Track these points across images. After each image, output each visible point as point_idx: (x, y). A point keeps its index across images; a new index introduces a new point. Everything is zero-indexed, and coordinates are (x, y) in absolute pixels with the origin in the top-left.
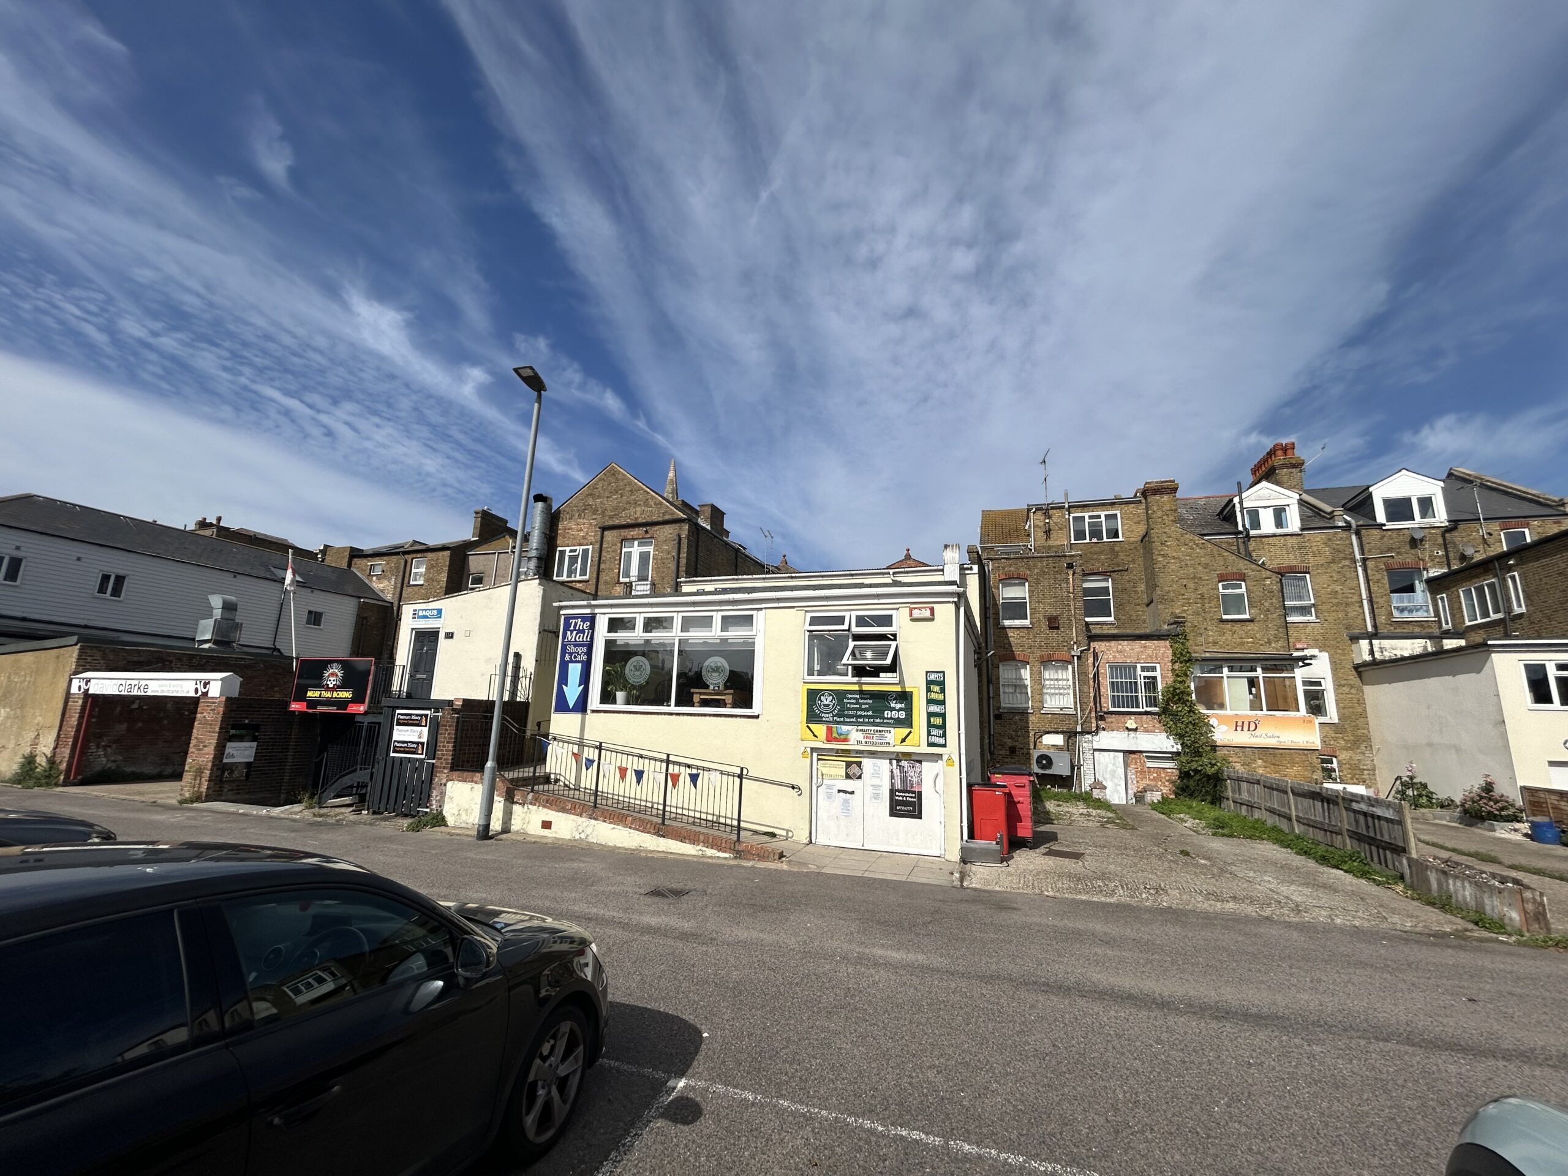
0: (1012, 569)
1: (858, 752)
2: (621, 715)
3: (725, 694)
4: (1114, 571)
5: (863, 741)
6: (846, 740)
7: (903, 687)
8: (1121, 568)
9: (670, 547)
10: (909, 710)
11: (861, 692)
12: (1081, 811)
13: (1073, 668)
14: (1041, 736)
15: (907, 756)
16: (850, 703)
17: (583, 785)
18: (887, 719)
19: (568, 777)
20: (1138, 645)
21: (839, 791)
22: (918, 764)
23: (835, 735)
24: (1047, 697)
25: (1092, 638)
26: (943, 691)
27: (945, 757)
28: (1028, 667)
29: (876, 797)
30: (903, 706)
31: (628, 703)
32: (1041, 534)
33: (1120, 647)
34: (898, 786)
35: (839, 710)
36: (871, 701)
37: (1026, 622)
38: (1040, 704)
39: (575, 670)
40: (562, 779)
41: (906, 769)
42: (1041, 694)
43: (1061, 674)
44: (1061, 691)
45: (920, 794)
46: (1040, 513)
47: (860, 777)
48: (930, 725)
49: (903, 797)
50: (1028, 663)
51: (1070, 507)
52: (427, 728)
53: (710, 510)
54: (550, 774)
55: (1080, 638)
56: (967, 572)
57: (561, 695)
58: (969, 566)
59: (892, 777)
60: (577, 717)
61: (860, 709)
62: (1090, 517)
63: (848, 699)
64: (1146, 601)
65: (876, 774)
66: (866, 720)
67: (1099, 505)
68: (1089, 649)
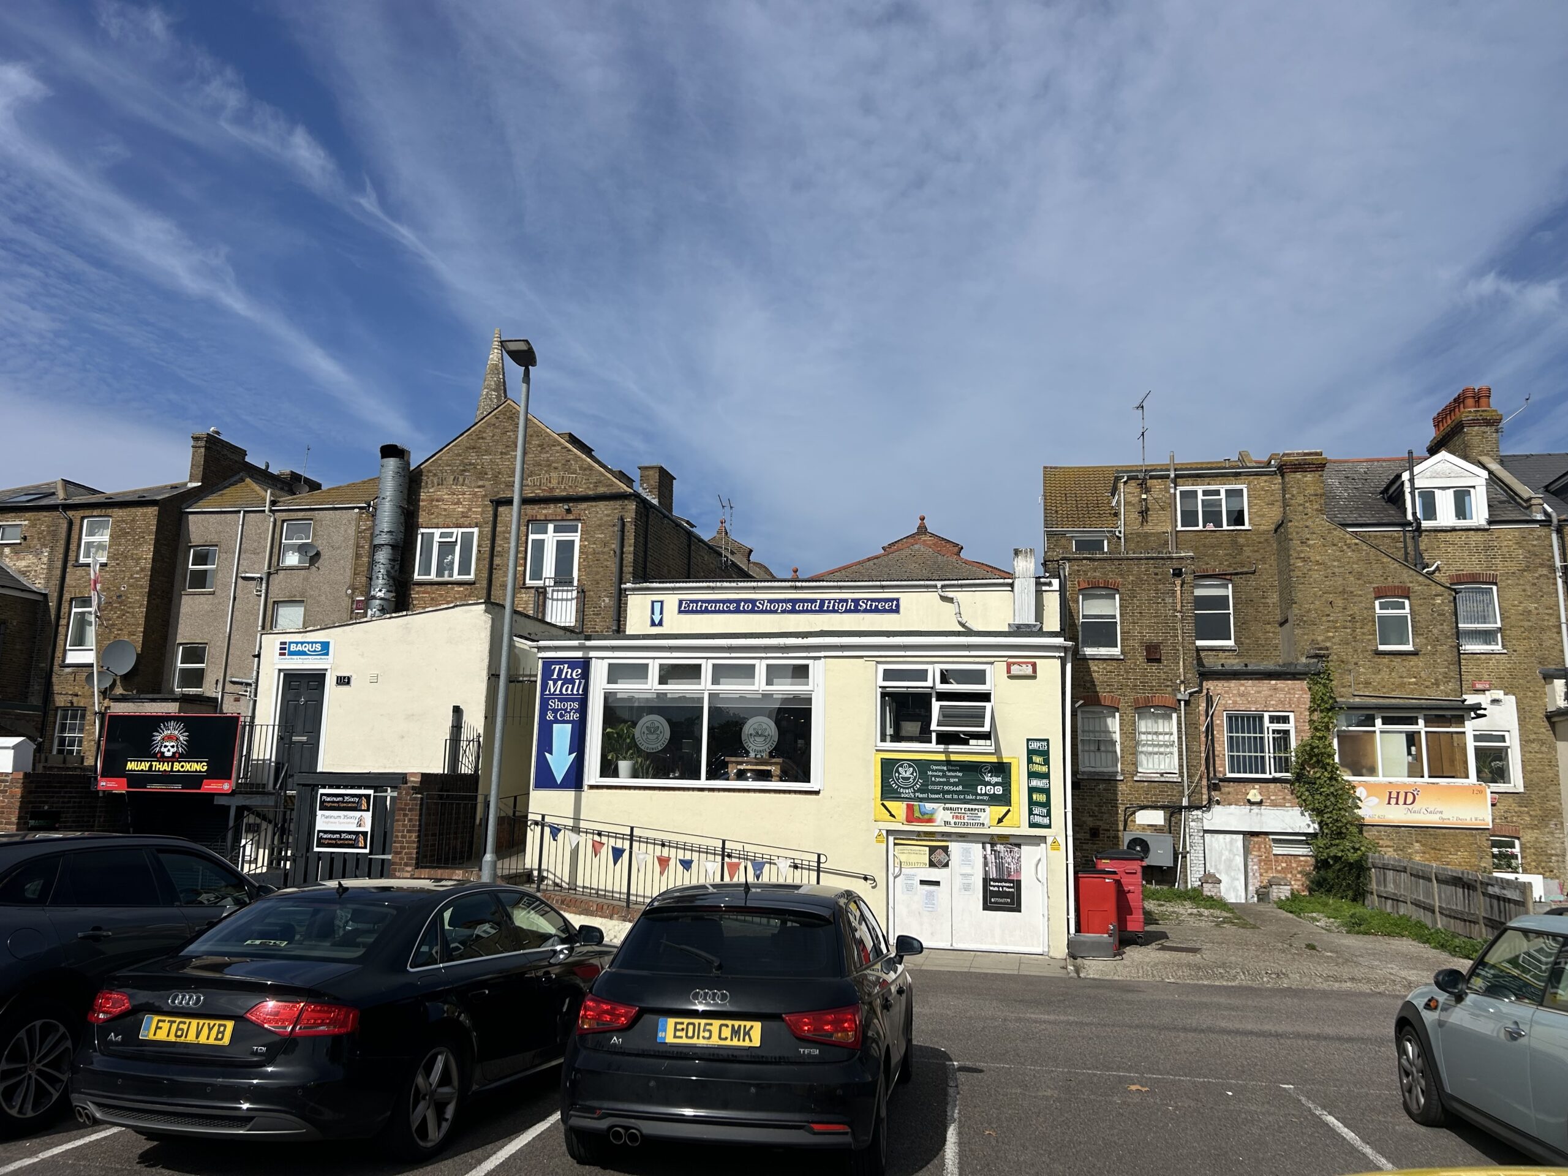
0: (1097, 574)
1: (943, 834)
2: (632, 791)
3: (771, 764)
4: (1237, 574)
5: (952, 822)
6: (930, 820)
7: (1000, 757)
8: (1245, 570)
9: (607, 536)
10: (1007, 785)
11: (948, 763)
12: (1190, 911)
13: (1179, 718)
14: (1134, 813)
15: (1004, 839)
16: (936, 776)
17: (580, 883)
18: (981, 795)
19: (559, 874)
20: (1266, 686)
21: (922, 882)
22: (1016, 849)
23: (917, 814)
24: (1143, 758)
25: (1206, 675)
26: (1047, 762)
27: (1049, 840)
28: (1117, 715)
29: (967, 887)
30: (999, 780)
31: (635, 775)
32: (1134, 515)
33: (1242, 688)
34: (993, 874)
35: (922, 785)
36: (960, 774)
37: (1116, 651)
38: (1133, 768)
39: (562, 734)
40: (551, 876)
41: (1002, 855)
42: (1135, 754)
43: (1162, 726)
44: (1162, 750)
45: (1019, 882)
46: (1133, 483)
47: (946, 865)
48: (1032, 803)
49: (998, 887)
50: (1117, 710)
51: (1177, 476)
52: (370, 814)
53: (657, 475)
54: (532, 870)
55: (1189, 676)
56: (1044, 588)
57: (544, 769)
58: (1047, 580)
59: (986, 864)
60: (569, 795)
61: (948, 783)
62: (1205, 493)
63: (933, 771)
64: (1279, 618)
65: (967, 860)
66: (955, 797)
67: (1217, 475)
68: (1200, 691)
